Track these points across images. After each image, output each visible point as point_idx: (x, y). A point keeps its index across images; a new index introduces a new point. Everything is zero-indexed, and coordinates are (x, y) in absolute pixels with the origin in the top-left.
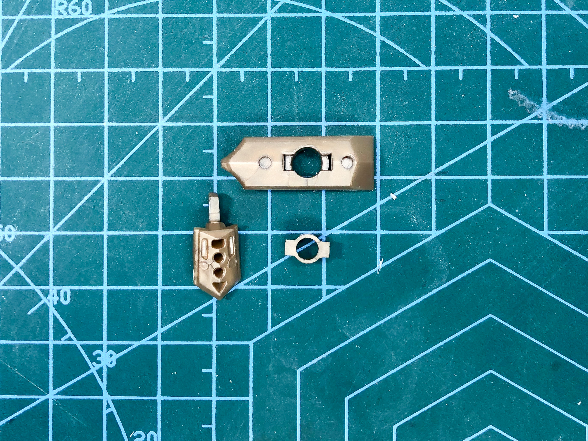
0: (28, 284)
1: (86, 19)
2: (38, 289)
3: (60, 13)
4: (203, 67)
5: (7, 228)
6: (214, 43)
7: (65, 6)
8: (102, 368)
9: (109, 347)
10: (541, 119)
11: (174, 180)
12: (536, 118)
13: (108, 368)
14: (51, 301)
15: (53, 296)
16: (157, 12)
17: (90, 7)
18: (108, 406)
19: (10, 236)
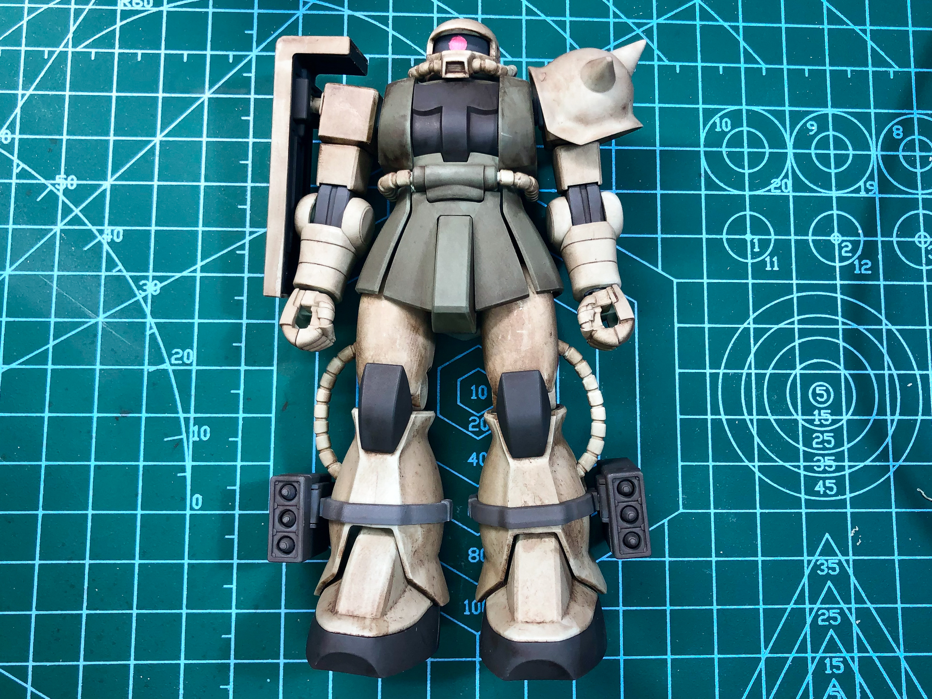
0: (85, 224)
2: (94, 229)
5: (70, 178)
8: (146, 296)
9: (154, 278)
13: (152, 295)
14: (105, 239)
15: (108, 235)
18: (151, 328)
19: (72, 185)
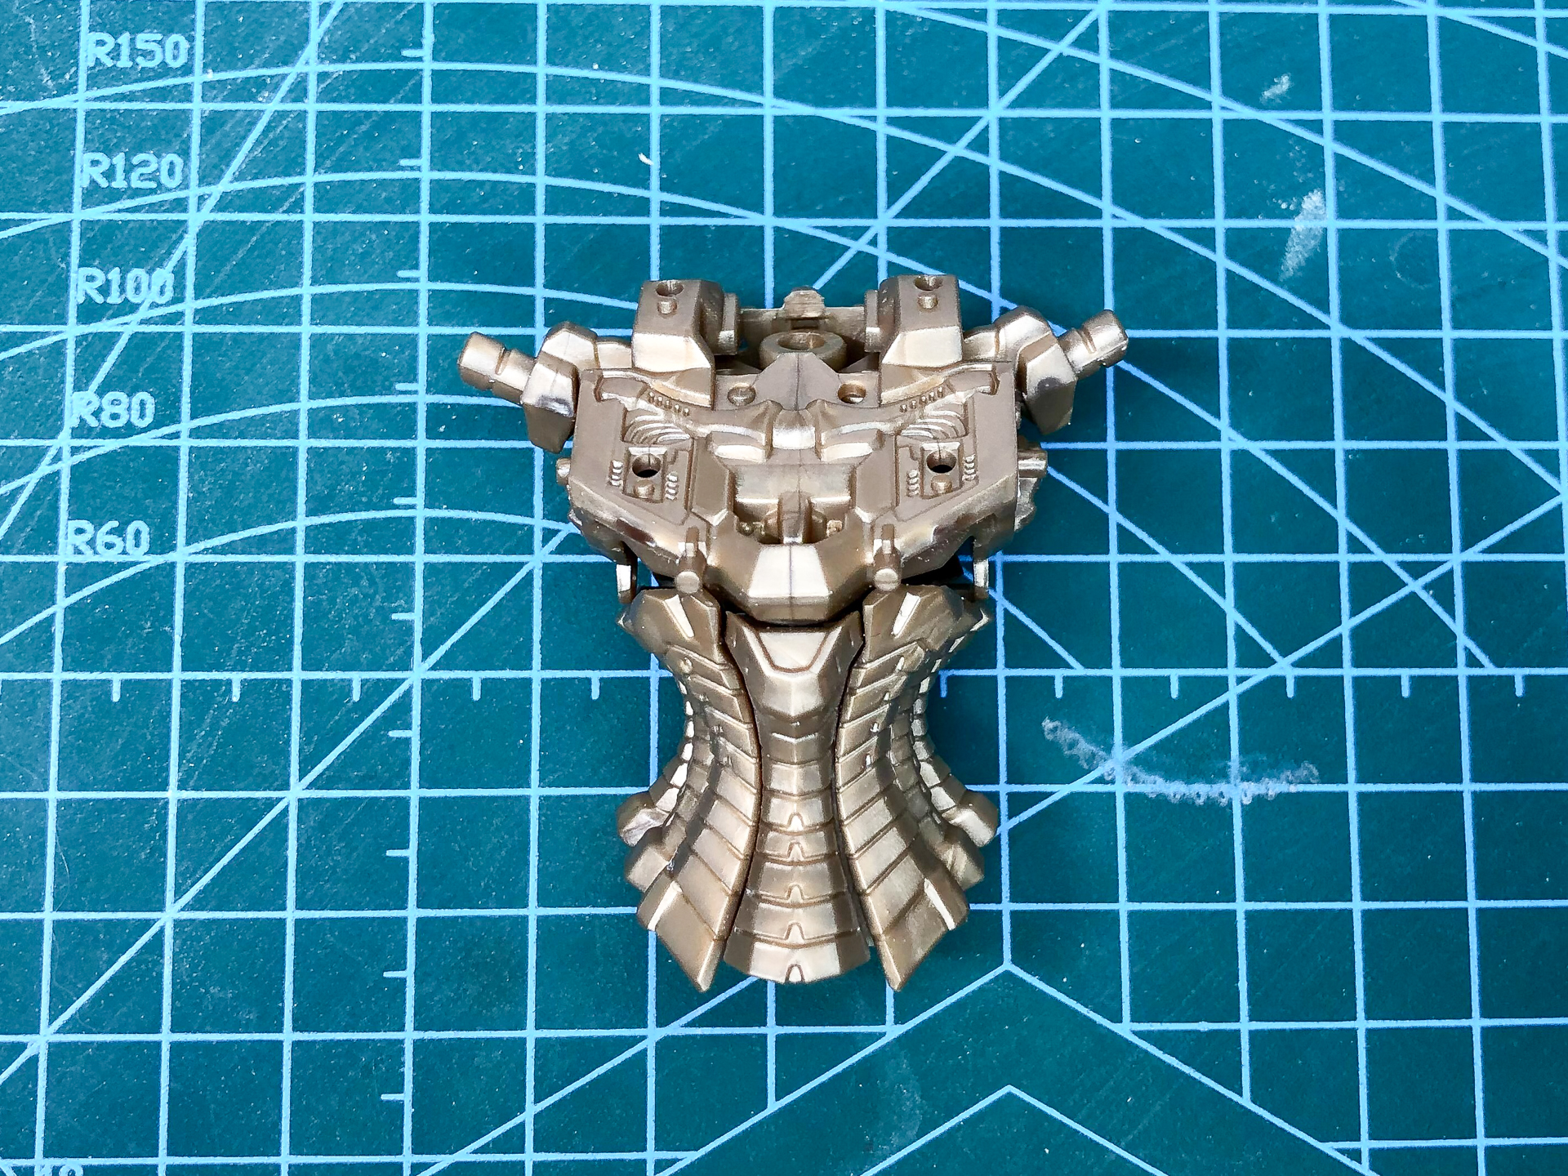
1: (134, 564)
3: (78, 552)
4: (392, 668)
6: (416, 617)
7: (87, 536)
10: (1112, 782)
11: (320, 919)
12: (1101, 780)
16: (291, 550)
17: (145, 538)
